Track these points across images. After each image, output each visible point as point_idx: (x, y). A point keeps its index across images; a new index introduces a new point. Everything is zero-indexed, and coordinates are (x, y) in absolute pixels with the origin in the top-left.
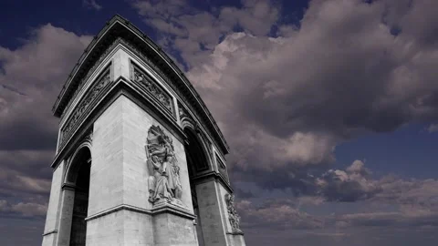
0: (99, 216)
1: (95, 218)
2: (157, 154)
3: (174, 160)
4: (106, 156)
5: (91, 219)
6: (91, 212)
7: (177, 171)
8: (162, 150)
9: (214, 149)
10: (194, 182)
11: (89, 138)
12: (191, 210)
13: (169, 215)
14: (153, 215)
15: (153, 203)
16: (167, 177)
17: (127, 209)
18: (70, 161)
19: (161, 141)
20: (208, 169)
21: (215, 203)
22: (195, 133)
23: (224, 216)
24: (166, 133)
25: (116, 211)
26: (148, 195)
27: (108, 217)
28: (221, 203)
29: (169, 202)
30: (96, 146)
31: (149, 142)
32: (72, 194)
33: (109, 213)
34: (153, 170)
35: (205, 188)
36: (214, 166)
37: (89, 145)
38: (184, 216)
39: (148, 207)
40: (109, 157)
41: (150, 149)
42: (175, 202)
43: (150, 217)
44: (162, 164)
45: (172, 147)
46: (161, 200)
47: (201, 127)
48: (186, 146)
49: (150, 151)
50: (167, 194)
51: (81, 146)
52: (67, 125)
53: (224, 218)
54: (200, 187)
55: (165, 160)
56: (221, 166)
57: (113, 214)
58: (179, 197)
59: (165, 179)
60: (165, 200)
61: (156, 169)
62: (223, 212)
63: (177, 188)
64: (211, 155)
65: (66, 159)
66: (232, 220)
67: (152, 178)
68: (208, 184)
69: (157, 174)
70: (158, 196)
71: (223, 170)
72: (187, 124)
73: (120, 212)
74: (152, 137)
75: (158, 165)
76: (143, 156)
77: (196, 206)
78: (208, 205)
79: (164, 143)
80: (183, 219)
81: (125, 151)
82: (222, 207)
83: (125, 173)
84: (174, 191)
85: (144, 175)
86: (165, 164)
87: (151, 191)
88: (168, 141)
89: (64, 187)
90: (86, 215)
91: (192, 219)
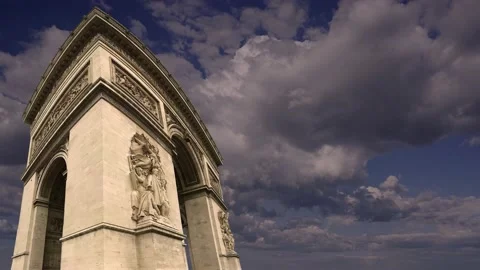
0: (76, 236)
1: (71, 238)
2: (141, 166)
3: (160, 173)
4: (83, 168)
5: (67, 239)
6: (67, 231)
7: (164, 186)
8: (147, 161)
9: (206, 160)
10: (183, 198)
11: (64, 148)
12: (179, 229)
13: (155, 235)
14: (137, 235)
15: (137, 221)
16: (153, 192)
17: (107, 228)
18: (44, 173)
19: (146, 151)
20: (199, 182)
21: (207, 221)
22: (184, 142)
23: (217, 235)
24: (152, 141)
25: (95, 230)
26: (131, 212)
27: (85, 236)
28: (214, 221)
29: (155, 220)
30: (73, 157)
31: (132, 152)
32: (45, 211)
33: (87, 232)
34: (136, 184)
35: (195, 205)
36: (206, 179)
37: (64, 156)
38: (172, 236)
39: (132, 226)
40: (87, 169)
41: (133, 160)
42: (161, 220)
43: (134, 237)
44: (147, 177)
45: (159, 158)
46: (146, 218)
47: (191, 135)
48: (174, 156)
49: (134, 163)
50: (152, 211)
51: (55, 157)
52: (40, 133)
53: (217, 239)
54: (189, 203)
55: (151, 172)
56: (214, 179)
57: (92, 234)
58: (167, 213)
59: (150, 194)
60: (151, 218)
61: (141, 182)
62: (216, 231)
63: (163, 204)
64: (203, 167)
65: (38, 172)
66: (226, 241)
67: (135, 193)
68: (199, 199)
69: (142, 188)
70: (142, 214)
71: (216, 184)
72: (175, 131)
73: (99, 231)
74: (136, 146)
75: (142, 178)
76: (125, 168)
77: (185, 225)
78: (199, 223)
79: (150, 153)
80: (171, 240)
81: (105, 163)
82: (215, 226)
83: (105, 187)
84: (160, 207)
85: (126, 190)
86: (151, 177)
87: (134, 208)
88: (154, 151)
89: (36, 203)
90: (61, 235)
91: (181, 239)
